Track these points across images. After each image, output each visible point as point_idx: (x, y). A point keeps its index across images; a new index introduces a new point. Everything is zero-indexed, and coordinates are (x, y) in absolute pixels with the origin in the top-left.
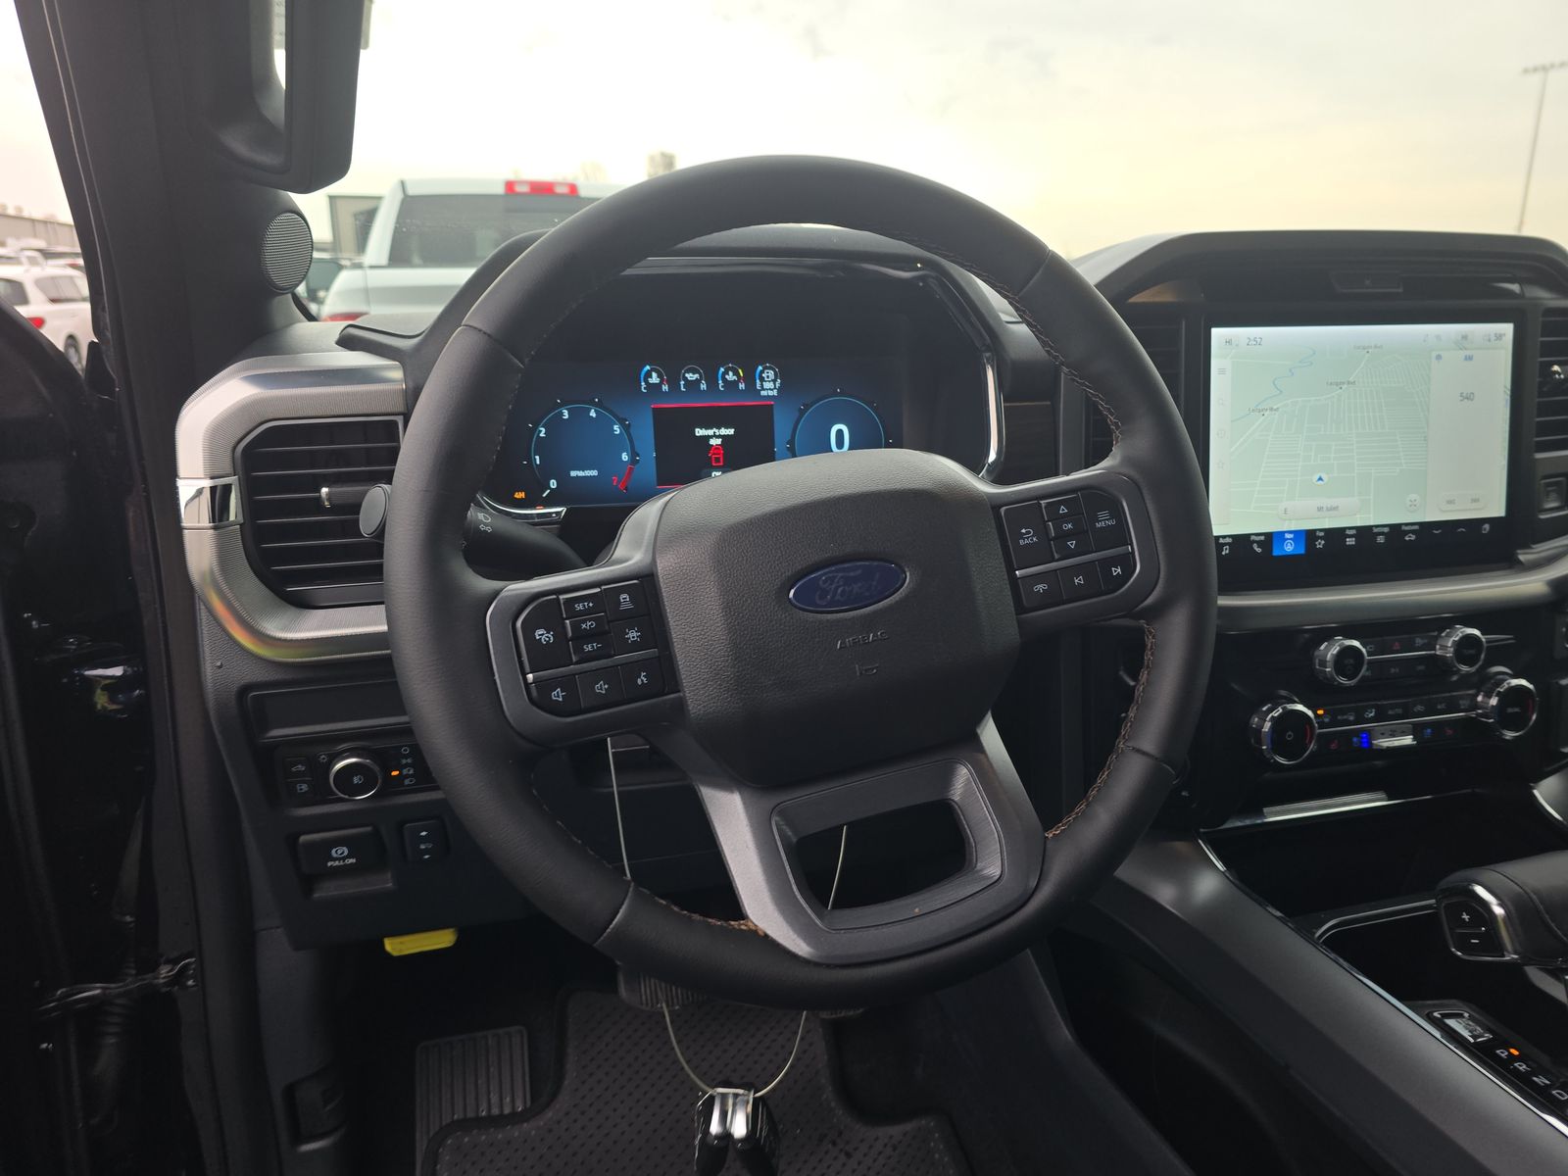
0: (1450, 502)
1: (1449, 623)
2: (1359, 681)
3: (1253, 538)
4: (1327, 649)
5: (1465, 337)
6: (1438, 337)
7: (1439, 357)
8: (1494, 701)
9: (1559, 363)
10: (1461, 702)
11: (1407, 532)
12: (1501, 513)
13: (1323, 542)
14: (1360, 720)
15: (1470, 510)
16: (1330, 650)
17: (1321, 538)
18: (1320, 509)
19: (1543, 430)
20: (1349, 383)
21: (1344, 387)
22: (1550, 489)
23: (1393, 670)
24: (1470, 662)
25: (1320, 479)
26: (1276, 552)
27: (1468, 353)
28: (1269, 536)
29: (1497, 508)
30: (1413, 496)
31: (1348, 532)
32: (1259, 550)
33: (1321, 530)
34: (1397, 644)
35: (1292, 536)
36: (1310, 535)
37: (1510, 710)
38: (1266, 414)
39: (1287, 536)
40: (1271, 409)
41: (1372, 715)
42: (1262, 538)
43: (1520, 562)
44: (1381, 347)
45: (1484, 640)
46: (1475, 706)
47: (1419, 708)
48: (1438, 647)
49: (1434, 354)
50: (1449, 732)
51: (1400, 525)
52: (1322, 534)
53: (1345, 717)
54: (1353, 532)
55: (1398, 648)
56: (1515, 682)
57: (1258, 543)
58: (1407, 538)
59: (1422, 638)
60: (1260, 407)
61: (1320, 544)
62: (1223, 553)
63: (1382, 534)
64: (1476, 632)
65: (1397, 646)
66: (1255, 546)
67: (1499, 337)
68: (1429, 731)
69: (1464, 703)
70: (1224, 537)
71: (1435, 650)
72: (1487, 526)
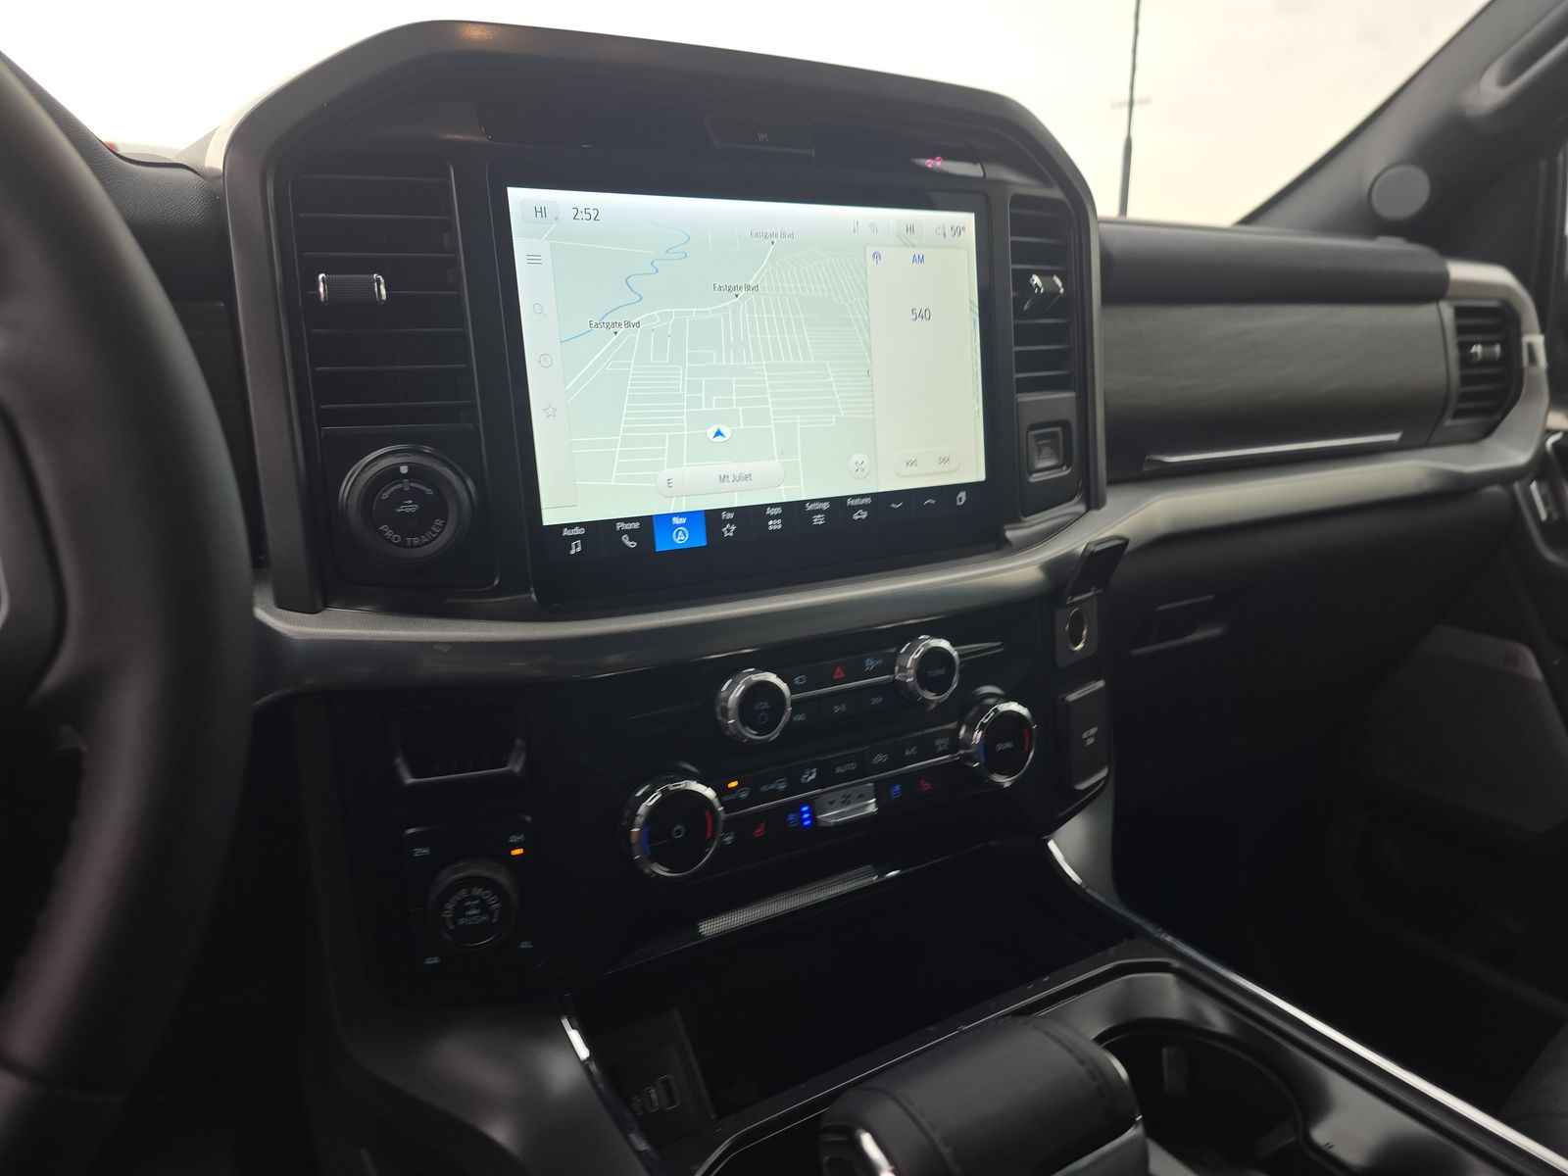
0: (911, 463)
1: (910, 634)
2: (783, 732)
3: (619, 525)
4: (731, 688)
5: (911, 229)
6: (873, 226)
7: (877, 256)
8: (978, 735)
9: (1040, 274)
10: (938, 742)
11: (856, 508)
12: (981, 476)
13: (733, 528)
14: (795, 787)
15: (939, 473)
16: (734, 692)
17: (730, 521)
18: (723, 479)
19: (1025, 362)
20: (748, 288)
21: (742, 293)
22: (1040, 442)
23: (837, 709)
24: (939, 686)
25: (719, 433)
26: (661, 546)
27: (918, 252)
28: (647, 522)
29: (975, 471)
30: (859, 457)
31: (769, 511)
32: (632, 544)
33: (729, 510)
34: (838, 670)
35: (683, 520)
36: (712, 518)
37: (1000, 747)
38: (620, 331)
39: (676, 521)
40: (628, 324)
41: (813, 777)
42: (636, 525)
43: (1007, 541)
44: (791, 236)
45: (955, 654)
46: (956, 744)
47: (880, 758)
48: (897, 668)
49: (870, 251)
50: (926, 786)
51: (845, 498)
52: (730, 516)
53: (772, 787)
54: (777, 511)
55: (842, 675)
56: (1004, 707)
57: (631, 534)
58: (856, 517)
59: (875, 659)
60: (609, 319)
61: (729, 531)
62: (573, 552)
63: (819, 512)
64: (944, 644)
65: (839, 673)
66: (625, 538)
67: (958, 231)
68: (898, 788)
69: (941, 743)
70: (571, 526)
71: (893, 672)
72: (962, 495)
